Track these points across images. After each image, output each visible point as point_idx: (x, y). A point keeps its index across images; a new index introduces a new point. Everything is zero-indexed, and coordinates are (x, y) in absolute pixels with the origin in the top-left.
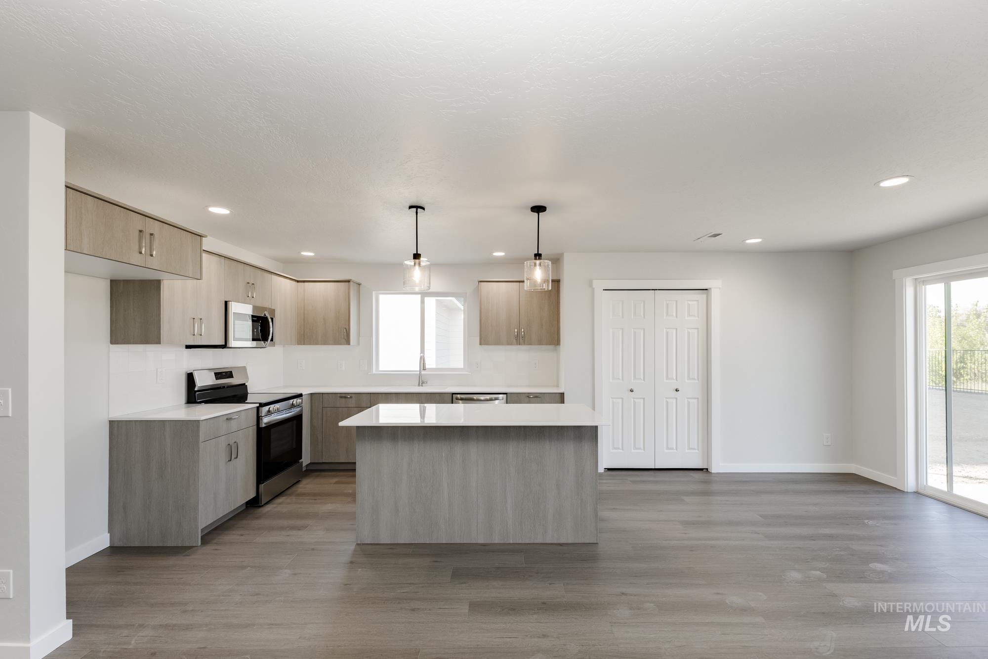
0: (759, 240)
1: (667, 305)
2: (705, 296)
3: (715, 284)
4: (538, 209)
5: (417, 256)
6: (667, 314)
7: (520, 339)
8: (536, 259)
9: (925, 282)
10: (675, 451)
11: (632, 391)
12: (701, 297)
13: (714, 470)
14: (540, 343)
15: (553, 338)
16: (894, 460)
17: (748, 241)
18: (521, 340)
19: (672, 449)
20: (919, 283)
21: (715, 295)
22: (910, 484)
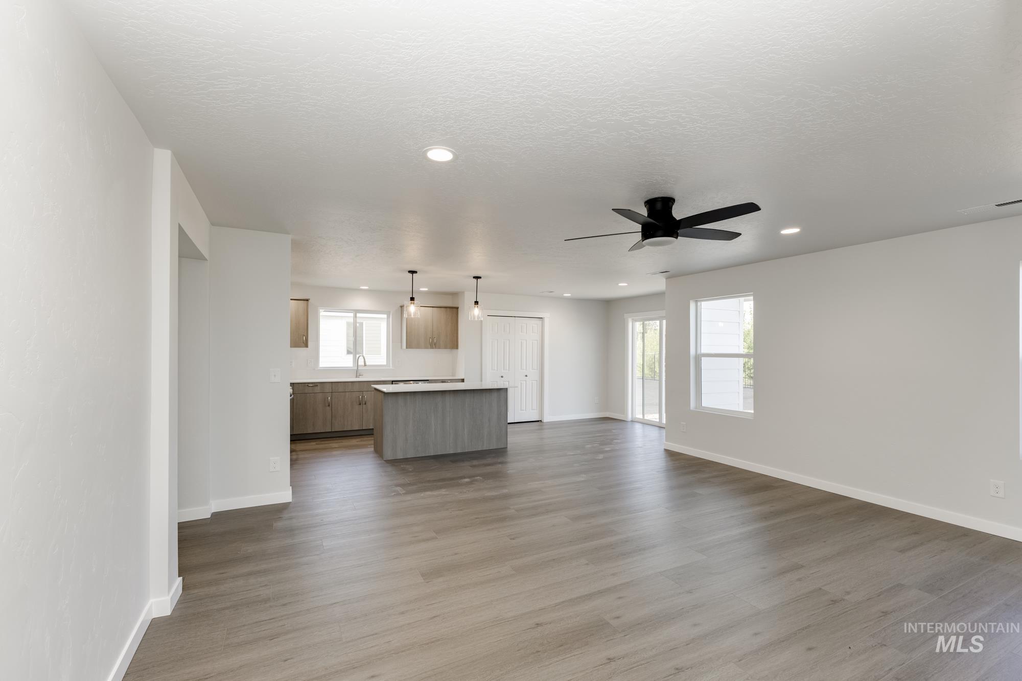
0: (570, 295)
1: (522, 326)
2: (541, 322)
3: (546, 315)
4: (477, 278)
5: (412, 299)
6: (521, 332)
7: (433, 344)
8: (475, 304)
9: (636, 321)
10: (525, 411)
11: (502, 377)
12: (539, 322)
13: (545, 420)
14: (446, 348)
15: (453, 344)
16: (623, 409)
17: (564, 295)
18: (434, 346)
19: (523, 410)
20: (634, 321)
21: (547, 321)
22: (630, 418)
